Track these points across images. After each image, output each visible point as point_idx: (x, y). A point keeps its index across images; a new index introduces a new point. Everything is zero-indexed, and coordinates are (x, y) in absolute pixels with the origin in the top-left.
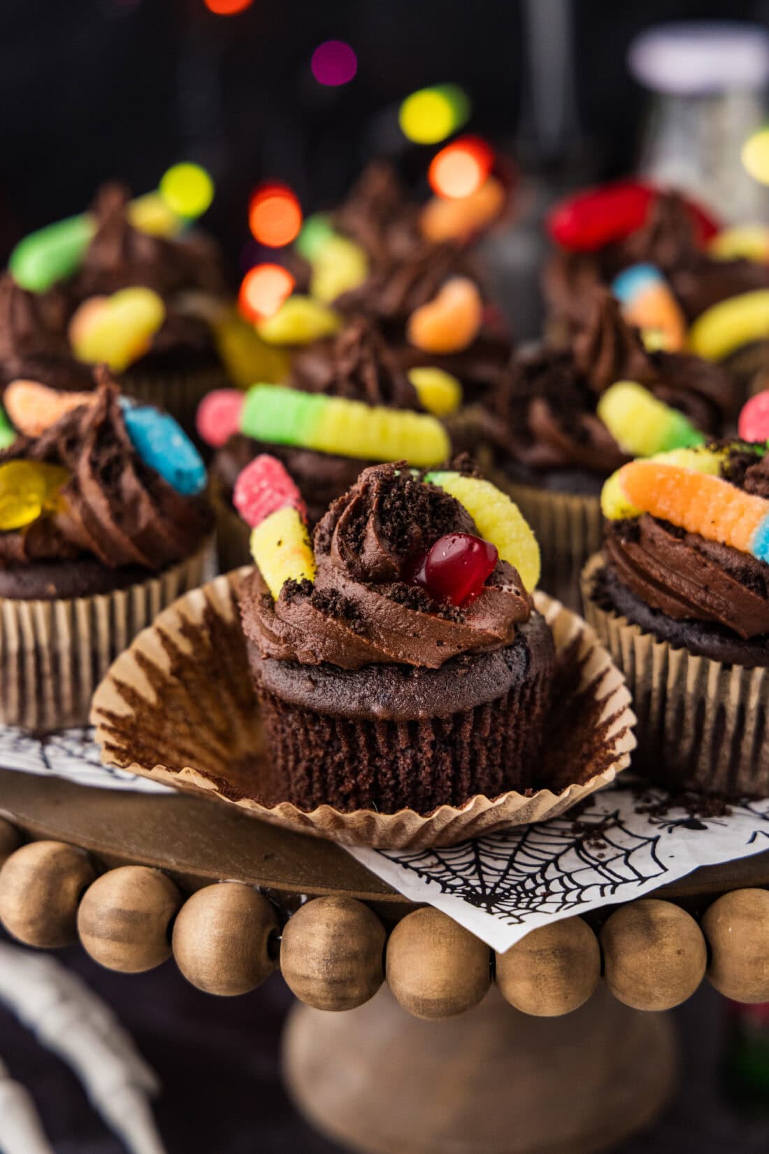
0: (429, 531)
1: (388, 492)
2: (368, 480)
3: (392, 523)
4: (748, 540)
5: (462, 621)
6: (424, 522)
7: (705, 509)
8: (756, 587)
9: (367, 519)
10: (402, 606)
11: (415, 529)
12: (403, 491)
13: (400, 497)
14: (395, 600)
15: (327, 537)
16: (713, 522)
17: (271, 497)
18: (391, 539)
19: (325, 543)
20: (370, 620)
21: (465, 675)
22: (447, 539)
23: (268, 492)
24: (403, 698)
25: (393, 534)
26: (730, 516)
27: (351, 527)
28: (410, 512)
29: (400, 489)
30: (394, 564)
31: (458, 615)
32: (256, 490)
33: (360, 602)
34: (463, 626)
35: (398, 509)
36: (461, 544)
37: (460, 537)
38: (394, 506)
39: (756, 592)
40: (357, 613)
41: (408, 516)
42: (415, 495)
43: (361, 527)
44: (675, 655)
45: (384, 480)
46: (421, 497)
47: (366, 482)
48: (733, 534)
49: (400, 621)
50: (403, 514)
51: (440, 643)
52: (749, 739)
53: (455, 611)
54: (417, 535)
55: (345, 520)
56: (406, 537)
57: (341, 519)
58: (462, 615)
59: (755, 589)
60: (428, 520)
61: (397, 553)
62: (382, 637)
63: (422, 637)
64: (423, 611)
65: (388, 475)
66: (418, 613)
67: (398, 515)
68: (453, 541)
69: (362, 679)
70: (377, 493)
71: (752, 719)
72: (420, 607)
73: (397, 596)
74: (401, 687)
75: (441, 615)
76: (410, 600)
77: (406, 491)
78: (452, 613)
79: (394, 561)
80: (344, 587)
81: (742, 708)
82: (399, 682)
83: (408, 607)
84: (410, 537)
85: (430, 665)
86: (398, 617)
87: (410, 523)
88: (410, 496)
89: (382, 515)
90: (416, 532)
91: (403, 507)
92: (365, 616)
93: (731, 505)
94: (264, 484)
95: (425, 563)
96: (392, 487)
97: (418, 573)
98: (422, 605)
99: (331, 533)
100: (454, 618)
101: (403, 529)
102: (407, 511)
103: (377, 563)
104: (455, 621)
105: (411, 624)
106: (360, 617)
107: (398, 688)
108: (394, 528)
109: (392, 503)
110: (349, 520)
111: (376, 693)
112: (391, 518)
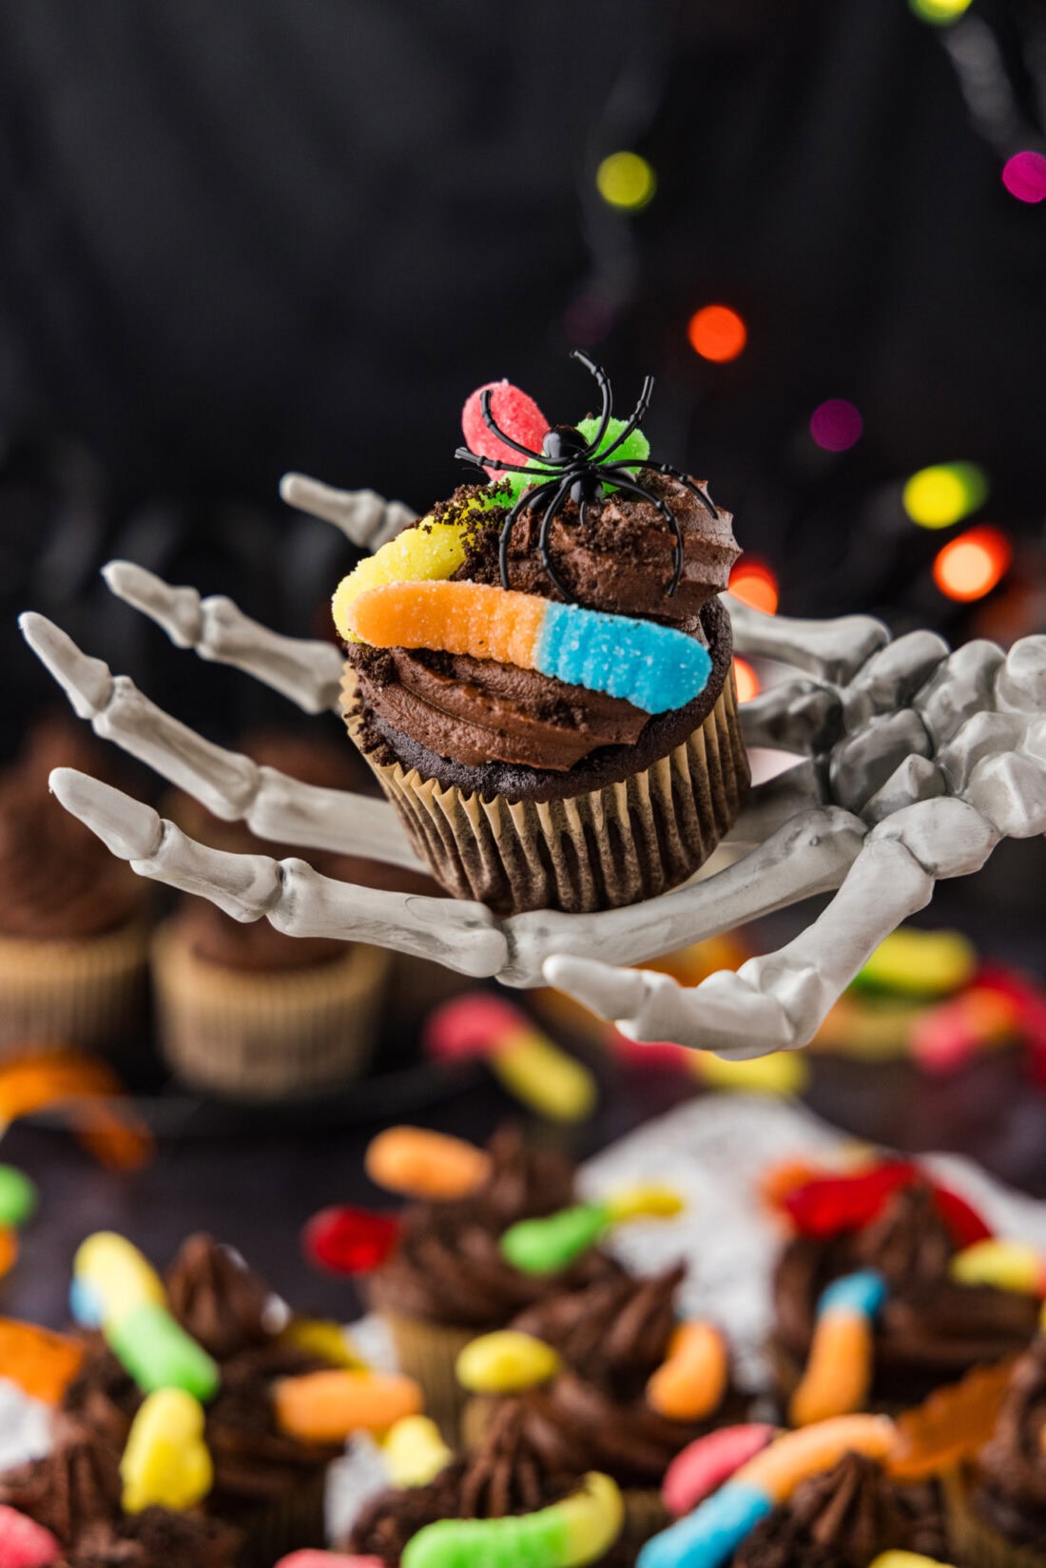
4: (530, 658)
7: (466, 629)
8: (560, 719)
16: (481, 643)
26: (499, 631)
39: (562, 726)
44: (490, 809)
48: (510, 651)
52: (606, 858)
59: (559, 723)
71: (603, 840)
81: (588, 829)
93: (496, 617)
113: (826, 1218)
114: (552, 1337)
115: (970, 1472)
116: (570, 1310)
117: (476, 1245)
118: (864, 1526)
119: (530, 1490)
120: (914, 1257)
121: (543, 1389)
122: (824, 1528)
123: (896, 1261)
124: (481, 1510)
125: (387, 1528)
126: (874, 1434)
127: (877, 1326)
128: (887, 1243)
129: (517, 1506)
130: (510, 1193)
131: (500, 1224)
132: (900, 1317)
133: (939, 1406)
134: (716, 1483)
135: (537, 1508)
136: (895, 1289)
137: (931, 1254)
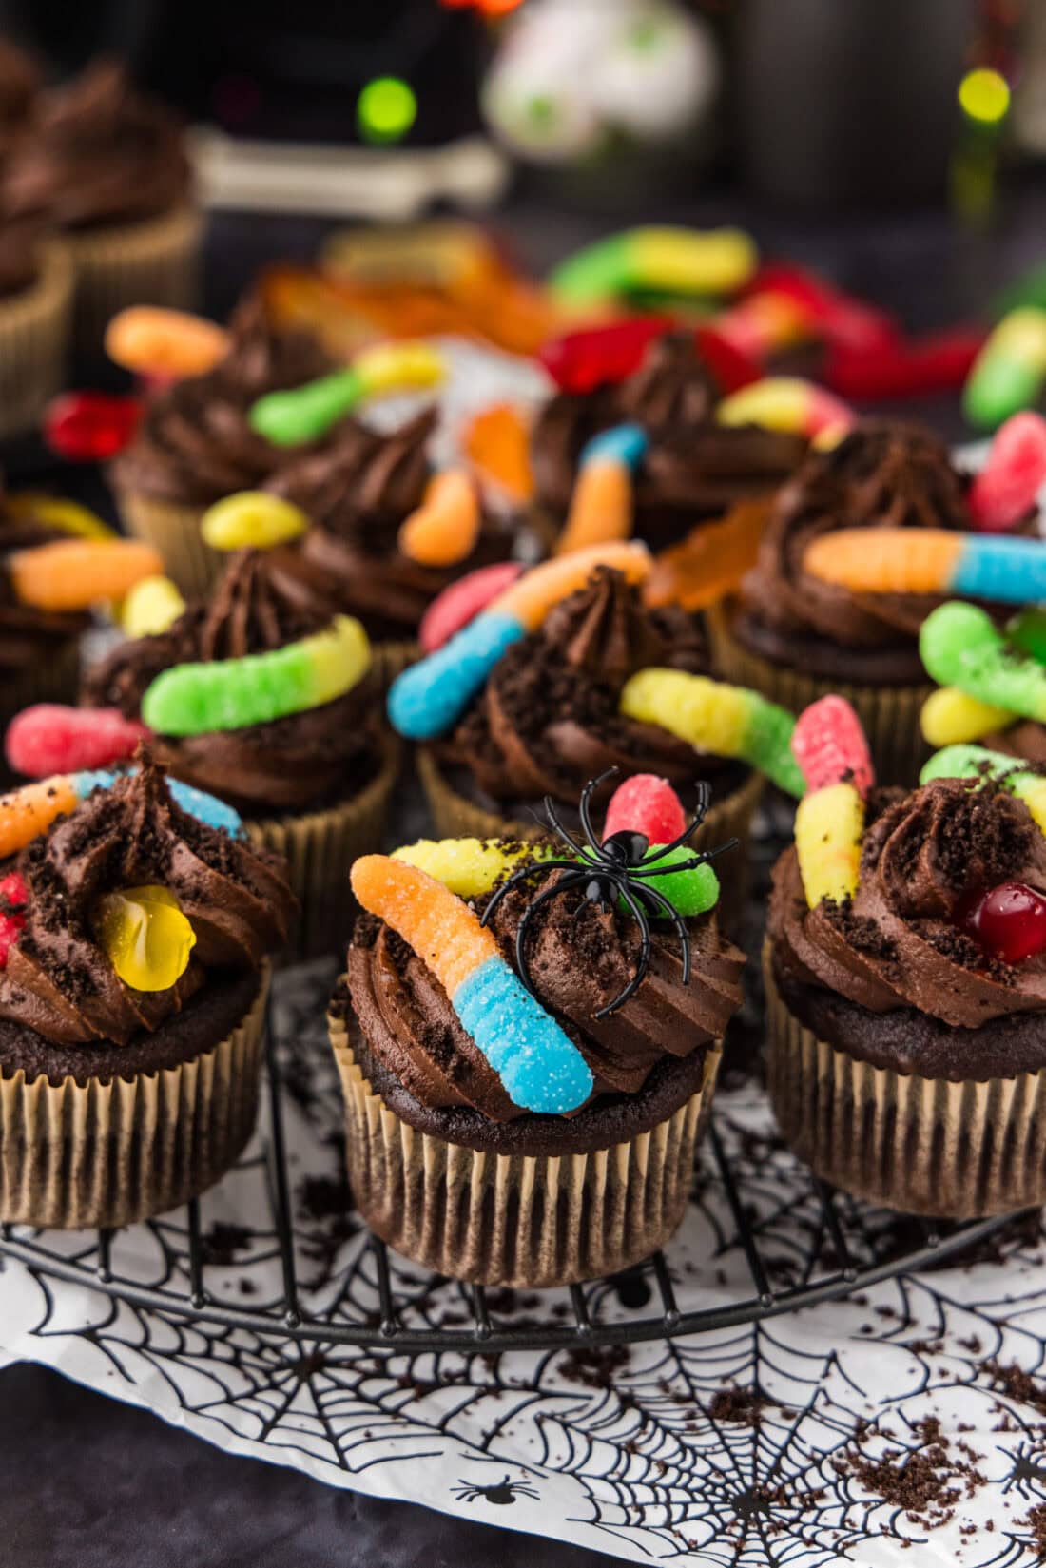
0: (993, 866)
1: (952, 814)
2: (931, 795)
3: (951, 853)
5: (1013, 984)
6: (988, 857)
9: (923, 841)
10: (945, 958)
11: (977, 864)
12: (969, 817)
13: (966, 824)
14: (939, 950)
15: (876, 848)
17: (832, 755)
18: (947, 872)
19: (871, 856)
20: (907, 965)
21: (1011, 1037)
22: (1009, 890)
23: (830, 748)
24: (934, 1053)
25: (950, 867)
27: (903, 848)
28: (973, 843)
29: (968, 812)
30: (946, 902)
31: (1010, 977)
32: (816, 741)
33: (899, 942)
34: (1013, 990)
35: (959, 837)
36: (1022, 903)
37: (1023, 894)
38: (956, 834)
40: (894, 954)
41: (970, 848)
42: (982, 823)
43: (914, 851)
45: (950, 799)
46: (989, 827)
47: (929, 798)
49: (940, 974)
50: (966, 844)
51: (984, 1003)
53: (1007, 972)
54: (978, 870)
55: (898, 837)
56: (964, 871)
57: (893, 837)
58: (1014, 977)
60: (993, 855)
61: (952, 888)
62: (918, 988)
63: (964, 994)
64: (969, 968)
65: (954, 794)
66: (962, 969)
67: (959, 845)
68: (1015, 896)
69: (891, 1022)
70: (939, 814)
72: (966, 962)
73: (941, 946)
74: (933, 1040)
75: (989, 974)
76: (956, 953)
77: (973, 818)
78: (1003, 973)
79: (945, 898)
80: (884, 918)
82: (931, 1033)
83: (953, 961)
84: (970, 871)
85: (969, 1026)
86: (939, 969)
87: (971, 856)
88: (977, 824)
89: (942, 842)
90: (978, 867)
91: (967, 837)
92: (902, 959)
94: (827, 736)
95: (981, 907)
96: (958, 808)
97: (972, 916)
98: (969, 960)
99: (882, 845)
100: (1004, 980)
101: (963, 862)
102: (970, 841)
103: (926, 896)
104: (1005, 982)
105: (953, 979)
106: (896, 959)
107: (930, 1041)
108: (951, 860)
109: (955, 830)
110: (904, 839)
111: (904, 1041)
112: (950, 847)
113: (585, 377)
114: (299, 498)
115: (731, 603)
116: (317, 471)
117: (222, 419)
118: (618, 642)
119: (272, 631)
120: (677, 404)
121: (292, 546)
122: (576, 652)
123: (658, 412)
124: (221, 651)
125: (125, 679)
126: (631, 558)
127: (638, 474)
128: (649, 395)
129: (257, 644)
130: (256, 366)
131: (247, 398)
132: (661, 464)
133: (699, 542)
134: (467, 621)
135: (279, 646)
136: (656, 438)
137: (695, 402)
